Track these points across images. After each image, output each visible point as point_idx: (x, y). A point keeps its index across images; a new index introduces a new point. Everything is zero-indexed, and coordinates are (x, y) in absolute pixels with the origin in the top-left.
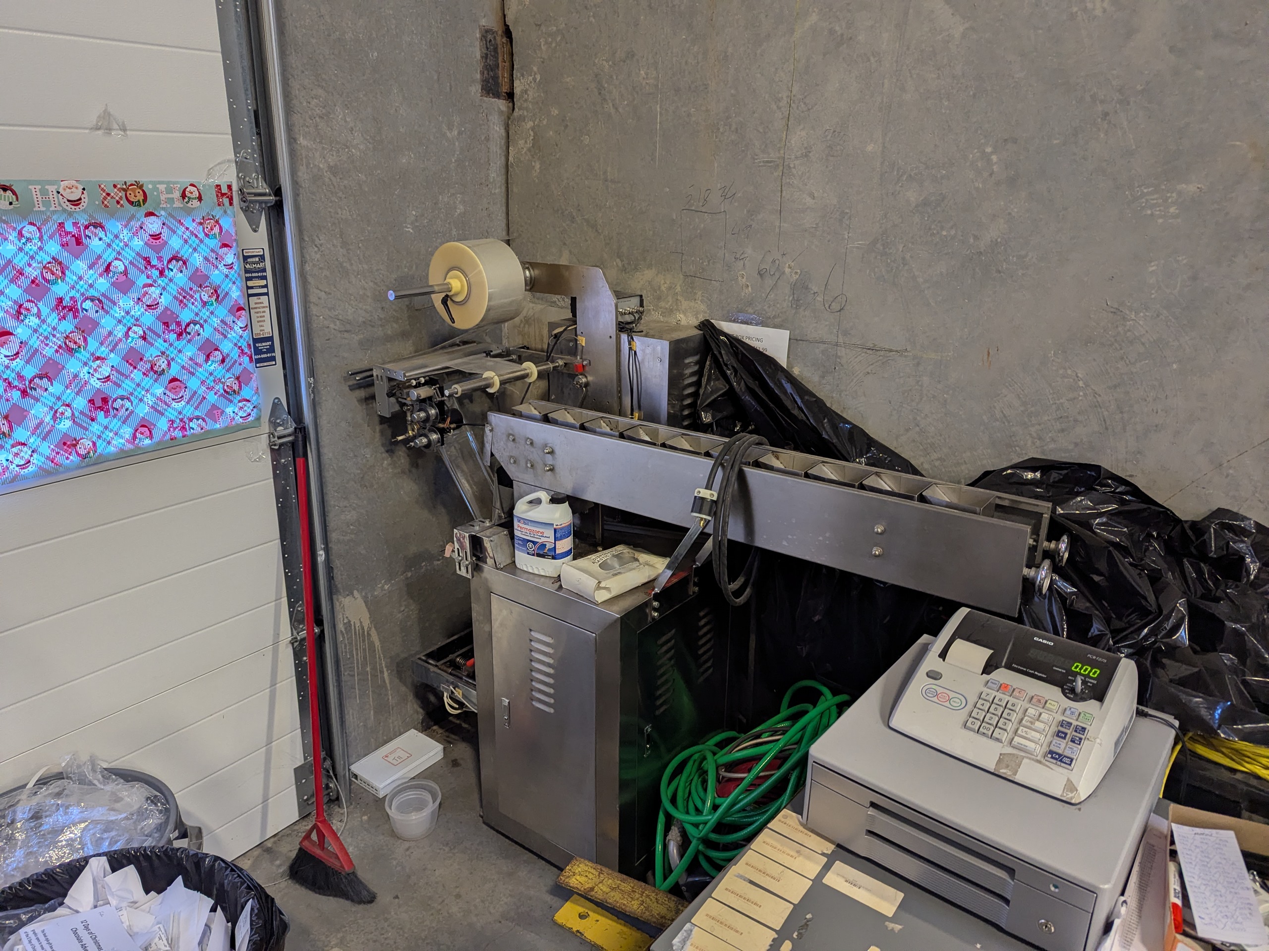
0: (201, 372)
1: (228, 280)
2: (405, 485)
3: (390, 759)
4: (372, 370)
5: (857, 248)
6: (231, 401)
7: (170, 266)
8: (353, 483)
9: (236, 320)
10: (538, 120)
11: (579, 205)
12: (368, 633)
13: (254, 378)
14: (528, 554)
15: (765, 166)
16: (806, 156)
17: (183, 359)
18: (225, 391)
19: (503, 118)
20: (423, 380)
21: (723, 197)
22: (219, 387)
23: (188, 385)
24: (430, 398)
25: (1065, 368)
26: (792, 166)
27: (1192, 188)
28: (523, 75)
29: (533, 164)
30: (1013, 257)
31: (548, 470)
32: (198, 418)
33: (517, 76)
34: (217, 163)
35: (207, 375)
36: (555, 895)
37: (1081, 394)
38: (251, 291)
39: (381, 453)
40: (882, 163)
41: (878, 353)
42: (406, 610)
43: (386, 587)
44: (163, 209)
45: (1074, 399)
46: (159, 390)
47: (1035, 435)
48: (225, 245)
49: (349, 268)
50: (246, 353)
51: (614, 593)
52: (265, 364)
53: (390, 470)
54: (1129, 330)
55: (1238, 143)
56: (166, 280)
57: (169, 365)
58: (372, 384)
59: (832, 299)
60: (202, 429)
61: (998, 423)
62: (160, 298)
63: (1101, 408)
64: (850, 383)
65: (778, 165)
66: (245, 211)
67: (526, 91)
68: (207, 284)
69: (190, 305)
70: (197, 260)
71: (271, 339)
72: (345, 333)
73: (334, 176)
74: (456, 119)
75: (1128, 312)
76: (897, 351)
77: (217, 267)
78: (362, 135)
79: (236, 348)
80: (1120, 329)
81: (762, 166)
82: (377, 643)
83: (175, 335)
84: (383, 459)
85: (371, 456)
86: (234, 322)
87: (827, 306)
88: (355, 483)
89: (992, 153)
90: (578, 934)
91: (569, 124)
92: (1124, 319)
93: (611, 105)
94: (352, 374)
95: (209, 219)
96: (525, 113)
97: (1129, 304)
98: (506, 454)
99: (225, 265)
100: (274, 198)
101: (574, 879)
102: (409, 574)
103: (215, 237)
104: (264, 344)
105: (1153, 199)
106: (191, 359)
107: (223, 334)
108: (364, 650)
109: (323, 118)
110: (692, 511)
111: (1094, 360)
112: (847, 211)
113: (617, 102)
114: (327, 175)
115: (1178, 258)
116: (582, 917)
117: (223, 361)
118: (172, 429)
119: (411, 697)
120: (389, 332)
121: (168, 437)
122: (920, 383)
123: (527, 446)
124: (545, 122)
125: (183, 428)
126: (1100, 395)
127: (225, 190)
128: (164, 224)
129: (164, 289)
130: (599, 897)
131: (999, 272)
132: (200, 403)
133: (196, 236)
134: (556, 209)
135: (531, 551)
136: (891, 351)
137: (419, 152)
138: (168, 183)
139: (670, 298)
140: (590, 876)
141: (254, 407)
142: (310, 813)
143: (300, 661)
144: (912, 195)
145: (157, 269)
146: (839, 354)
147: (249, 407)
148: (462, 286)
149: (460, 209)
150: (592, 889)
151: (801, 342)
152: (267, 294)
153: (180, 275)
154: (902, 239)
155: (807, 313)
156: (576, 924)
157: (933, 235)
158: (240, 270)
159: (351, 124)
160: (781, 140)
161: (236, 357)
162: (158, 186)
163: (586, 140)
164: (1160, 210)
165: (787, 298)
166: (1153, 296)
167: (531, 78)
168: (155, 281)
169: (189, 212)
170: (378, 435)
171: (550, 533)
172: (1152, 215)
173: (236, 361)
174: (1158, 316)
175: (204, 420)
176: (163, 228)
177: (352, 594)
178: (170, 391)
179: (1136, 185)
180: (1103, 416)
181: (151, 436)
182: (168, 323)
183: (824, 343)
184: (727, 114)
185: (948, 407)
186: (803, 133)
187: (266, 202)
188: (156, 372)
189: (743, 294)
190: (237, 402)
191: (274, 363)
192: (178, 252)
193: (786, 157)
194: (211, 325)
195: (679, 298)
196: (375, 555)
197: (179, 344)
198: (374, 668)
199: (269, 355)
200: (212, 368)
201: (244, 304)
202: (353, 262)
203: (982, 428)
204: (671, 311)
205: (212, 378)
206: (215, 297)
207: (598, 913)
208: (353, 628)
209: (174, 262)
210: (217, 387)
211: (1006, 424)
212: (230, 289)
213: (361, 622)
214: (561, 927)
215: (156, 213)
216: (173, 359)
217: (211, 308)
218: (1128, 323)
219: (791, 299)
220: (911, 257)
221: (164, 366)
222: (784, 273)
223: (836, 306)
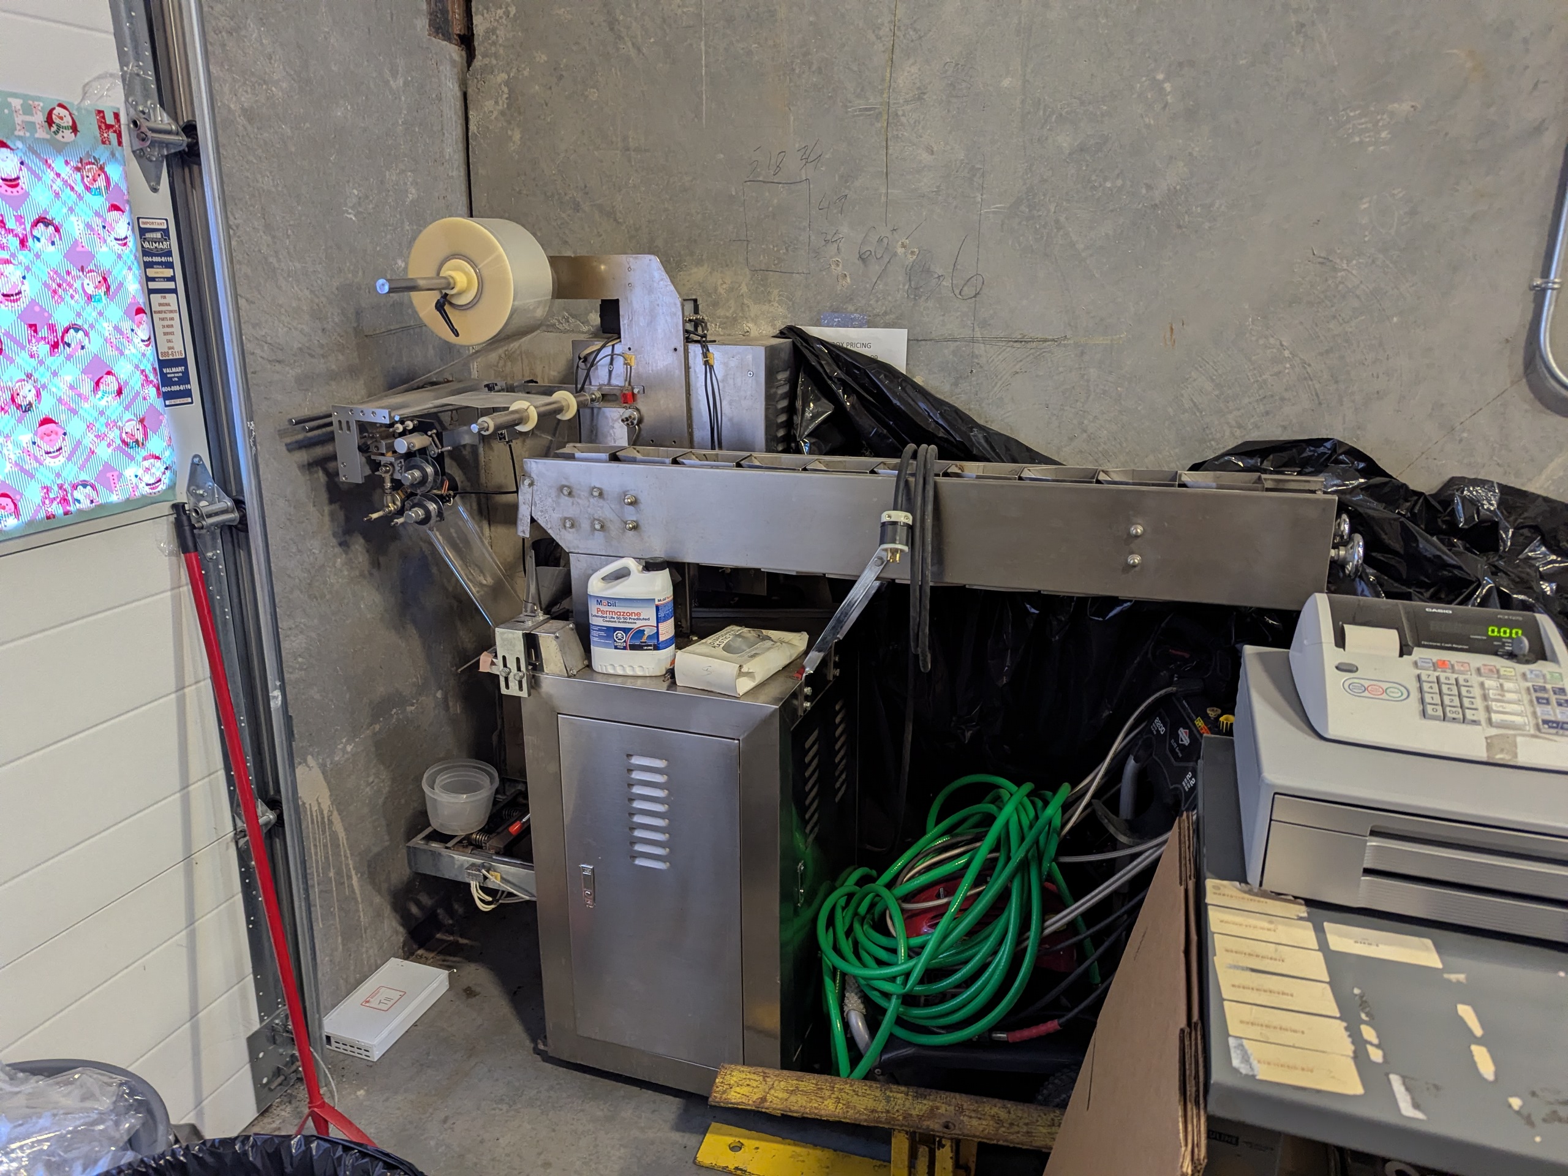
0: (87, 409)
1: (121, 263)
2: (365, 594)
3: (374, 1003)
4: (330, 416)
5: (994, 212)
6: (132, 458)
7: (35, 233)
8: (299, 592)
9: (135, 327)
10: (514, 70)
11: (586, 187)
12: (329, 819)
13: (165, 421)
14: (616, 648)
15: (861, 115)
16: (920, 99)
17: (59, 387)
18: (123, 441)
19: (456, 70)
20: (410, 425)
21: (804, 161)
22: (114, 434)
23: (68, 430)
24: (423, 451)
25: (1266, 337)
26: (900, 113)
27: (1403, 107)
28: (487, 9)
29: (510, 133)
30: (1197, 207)
31: (631, 529)
32: (85, 484)
33: (477, 9)
34: (95, 75)
35: (96, 414)
36: (684, 1131)
37: (1288, 366)
38: (153, 285)
39: (333, 547)
40: (1023, 102)
41: (1029, 345)
42: (376, 781)
43: (349, 748)
44: (20, 138)
45: (1280, 372)
46: (25, 436)
47: (1233, 423)
48: (115, 208)
49: (277, 265)
50: (151, 382)
51: (759, 679)
52: (178, 401)
53: (346, 573)
54: (1341, 283)
55: (1455, 51)
56: (31, 256)
57: (38, 395)
58: (330, 438)
59: (963, 282)
60: (92, 502)
61: (1186, 414)
62: (23, 283)
63: (1312, 380)
64: (993, 387)
65: (880, 113)
66: (139, 155)
67: (494, 31)
68: (92, 267)
69: (68, 298)
70: (74, 227)
71: (183, 362)
72: (277, 364)
73: (250, 123)
74: (401, 62)
75: (1338, 261)
76: (1053, 340)
77: (105, 241)
78: (284, 69)
79: (138, 373)
80: (1330, 282)
81: (857, 116)
82: (342, 835)
83: (48, 346)
84: (335, 556)
85: (320, 552)
86: (132, 330)
87: (957, 292)
88: (301, 592)
89: (1164, 81)
90: (739, 1172)
91: (564, 73)
92: (1335, 269)
93: (630, 44)
94: (297, 423)
95: (90, 163)
96: (494, 62)
97: (1338, 251)
98: (556, 516)
99: (116, 239)
100: (185, 138)
101: (733, 1093)
102: (377, 727)
103: (100, 194)
104: (174, 370)
105: (1362, 124)
106: (72, 387)
107: (118, 349)
108: (325, 846)
109: (232, 34)
110: (882, 542)
111: (1301, 323)
112: (978, 166)
113: (640, 40)
114: (241, 120)
115: (1393, 192)
116: (736, 1148)
117: (120, 392)
118: (47, 502)
119: (387, 910)
120: (334, 367)
121: (42, 515)
122: (1086, 377)
123: (592, 500)
124: (526, 73)
125: (64, 501)
126: (1309, 365)
127: (110, 120)
128: (22, 163)
129: (28, 269)
130: (779, 1107)
131: (1179, 227)
132: (87, 460)
133: (72, 189)
134: (549, 194)
135: (620, 643)
136: (1045, 341)
137: (358, 104)
138: (25, 97)
139: (732, 303)
140: (754, 1084)
141: (167, 468)
142: (271, 1105)
143: (248, 867)
144: (1065, 140)
145: (16, 235)
146: (977, 353)
147: (158, 468)
148: (469, 282)
149: (412, 194)
150: (764, 1099)
151: (923, 342)
152: (174, 291)
153: (51, 248)
154: (1053, 196)
155: (930, 304)
156: (731, 1161)
157: (1094, 188)
158: (137, 250)
159: (269, 50)
160: (883, 80)
161: (138, 387)
162: (10, 100)
163: (593, 95)
164: (1369, 136)
165: (901, 287)
166: (1366, 239)
167: (500, 12)
168: (13, 255)
169: (60, 148)
170: (327, 519)
171: (650, 613)
172: (1361, 142)
173: (138, 394)
174: (1373, 262)
175: (93, 487)
176: (21, 169)
177: (305, 761)
178: (42, 438)
179: (1341, 108)
180: (1315, 389)
181: (17, 512)
182: (35, 325)
183: (955, 340)
184: (805, 49)
185: (1123, 402)
186: (914, 69)
187: (167, 145)
188: (19, 407)
189: (839, 288)
190: (140, 459)
191: (189, 400)
192: (45, 211)
193: (891, 102)
194: (101, 334)
195: (746, 301)
196: (332, 701)
197: (54, 362)
198: (339, 873)
199: (182, 388)
200: (103, 403)
201: (144, 303)
202: (281, 257)
203: (1167, 423)
204: (735, 319)
205: (103, 420)
206: (104, 289)
207: (753, 1139)
208: (309, 813)
209: (41, 226)
210: (111, 435)
211: (1198, 414)
212: (125, 278)
213: (319, 804)
214: (710, 1168)
215: (9, 143)
216: (44, 386)
217: (100, 306)
218: (1339, 274)
219: (907, 287)
220: (1067, 219)
221: (31, 397)
222: (895, 254)
223: (968, 291)
